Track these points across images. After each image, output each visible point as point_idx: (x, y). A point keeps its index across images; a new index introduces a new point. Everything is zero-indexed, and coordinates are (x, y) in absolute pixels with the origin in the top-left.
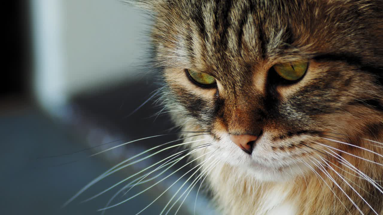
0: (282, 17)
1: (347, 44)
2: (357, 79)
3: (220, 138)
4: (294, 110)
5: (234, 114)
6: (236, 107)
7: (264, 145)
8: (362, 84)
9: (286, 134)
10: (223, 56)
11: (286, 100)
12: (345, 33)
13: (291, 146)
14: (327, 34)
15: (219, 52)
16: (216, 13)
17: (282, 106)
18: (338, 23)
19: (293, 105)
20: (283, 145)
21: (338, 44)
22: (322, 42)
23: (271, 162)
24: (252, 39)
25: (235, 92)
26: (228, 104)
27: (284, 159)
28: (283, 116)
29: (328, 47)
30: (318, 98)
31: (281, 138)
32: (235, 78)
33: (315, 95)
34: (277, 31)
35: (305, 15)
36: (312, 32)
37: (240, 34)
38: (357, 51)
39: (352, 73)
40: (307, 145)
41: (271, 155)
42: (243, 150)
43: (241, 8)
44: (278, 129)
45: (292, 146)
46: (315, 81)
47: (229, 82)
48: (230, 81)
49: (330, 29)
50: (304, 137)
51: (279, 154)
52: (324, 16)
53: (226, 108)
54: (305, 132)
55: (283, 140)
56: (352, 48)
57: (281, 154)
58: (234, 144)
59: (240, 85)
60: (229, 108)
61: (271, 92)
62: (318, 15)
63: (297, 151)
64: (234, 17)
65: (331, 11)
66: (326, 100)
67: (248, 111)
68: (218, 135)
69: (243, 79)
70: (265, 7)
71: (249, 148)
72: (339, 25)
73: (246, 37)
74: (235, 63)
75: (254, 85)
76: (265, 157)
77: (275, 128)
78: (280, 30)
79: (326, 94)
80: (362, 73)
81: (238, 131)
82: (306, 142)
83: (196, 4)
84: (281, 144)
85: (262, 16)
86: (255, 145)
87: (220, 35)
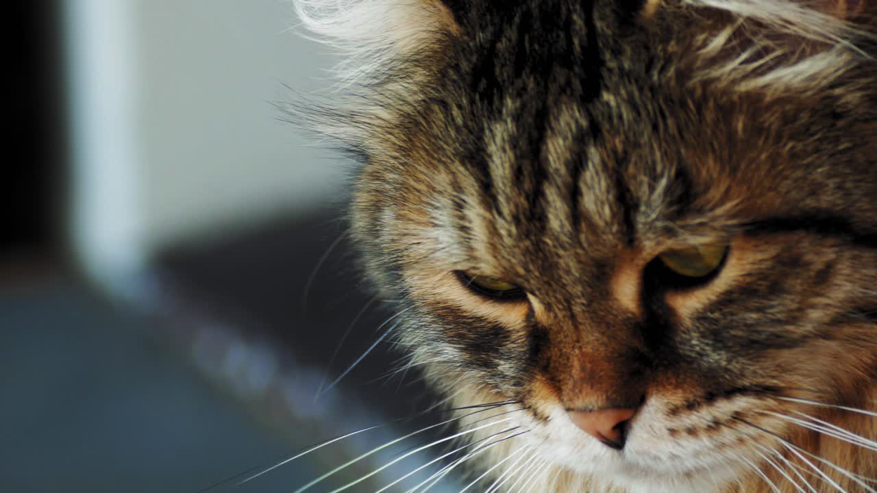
0: (664, 144)
1: (814, 191)
2: (844, 268)
3: (549, 419)
4: (707, 348)
5: (576, 364)
6: (580, 348)
7: (650, 426)
8: (857, 276)
9: (700, 397)
10: (539, 247)
11: (688, 323)
12: (808, 166)
13: (711, 424)
14: (769, 171)
15: (527, 236)
16: (514, 146)
17: (681, 337)
18: (790, 145)
19: (703, 335)
20: (693, 423)
21: (794, 194)
22: (758, 191)
23: (668, 463)
24: (603, 203)
25: (573, 317)
26: (561, 342)
27: (697, 454)
28: (689, 360)
29: (773, 203)
30: (754, 316)
31: (691, 406)
32: (569, 289)
33: (750, 310)
34: (655, 178)
35: (713, 133)
36: (734, 170)
37: (573, 195)
38: (839, 205)
39: (830, 254)
40: (748, 420)
41: (667, 447)
42: (603, 442)
43: (571, 130)
44: (682, 388)
45: (715, 425)
46: (748, 280)
47: (556, 298)
48: (558, 296)
49: (773, 160)
50: (741, 403)
51: (684, 443)
52: (756, 130)
53: (556, 349)
54: (743, 391)
55: (695, 413)
56: (828, 199)
57: (689, 445)
58: (582, 432)
59: (584, 302)
60: (564, 350)
61: (654, 307)
62: (745, 130)
63: (727, 435)
64: (555, 155)
65: (771, 120)
66: (773, 321)
67: (609, 355)
68: (542, 411)
69: (589, 290)
70: (623, 125)
71: (617, 438)
72: (793, 148)
73: (589, 201)
74: (568, 262)
75: (616, 299)
76: (654, 452)
77: (677, 387)
78: (662, 175)
79: (772, 307)
80: (856, 252)
81: (591, 403)
82: (745, 412)
83: (466, 126)
84: (689, 421)
85: (620, 147)
86: (630, 427)
87: (527, 198)
